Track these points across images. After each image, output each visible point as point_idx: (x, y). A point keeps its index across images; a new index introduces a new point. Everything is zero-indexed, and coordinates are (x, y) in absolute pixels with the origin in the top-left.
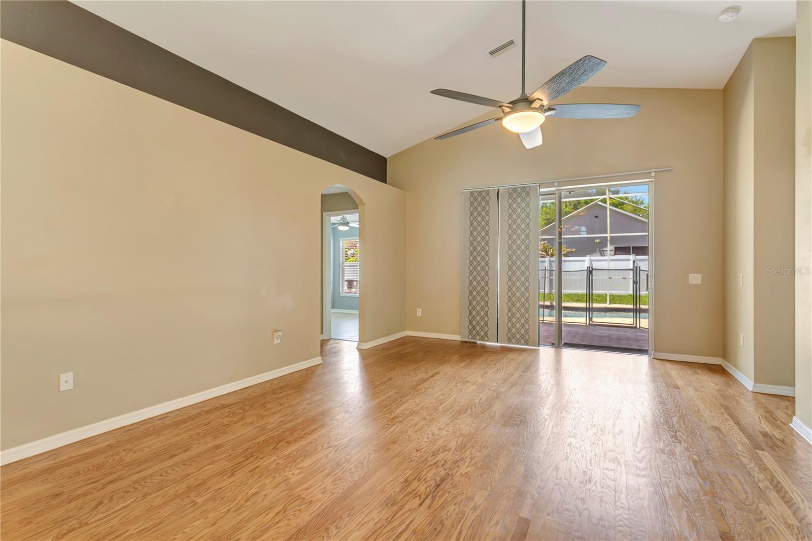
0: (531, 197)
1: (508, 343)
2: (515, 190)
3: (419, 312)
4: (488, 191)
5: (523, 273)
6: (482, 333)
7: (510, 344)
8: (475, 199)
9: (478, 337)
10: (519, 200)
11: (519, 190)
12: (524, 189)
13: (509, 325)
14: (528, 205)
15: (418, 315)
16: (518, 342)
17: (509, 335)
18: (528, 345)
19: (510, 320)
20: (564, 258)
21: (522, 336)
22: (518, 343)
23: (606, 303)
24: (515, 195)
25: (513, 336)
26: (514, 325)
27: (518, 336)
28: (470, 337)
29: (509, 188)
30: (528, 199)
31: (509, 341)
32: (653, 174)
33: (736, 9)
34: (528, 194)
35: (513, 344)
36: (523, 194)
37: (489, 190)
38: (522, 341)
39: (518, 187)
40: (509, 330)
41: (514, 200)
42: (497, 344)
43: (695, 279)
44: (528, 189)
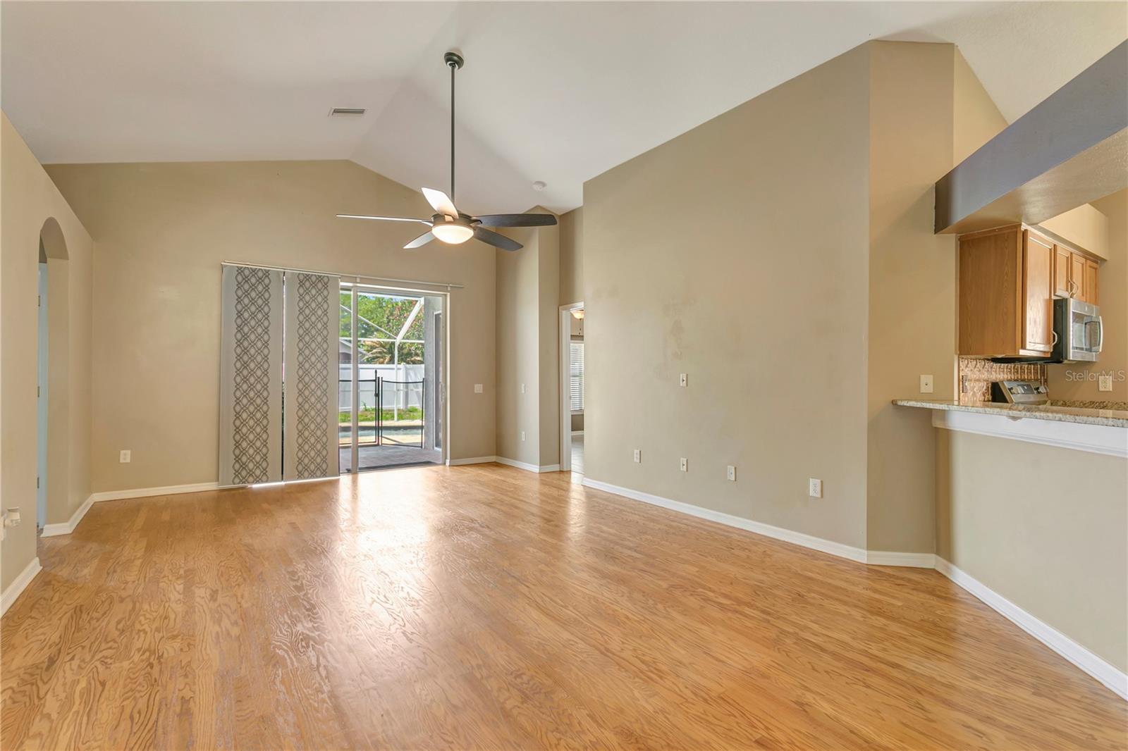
0: (329, 290)
1: (298, 479)
2: (308, 277)
3: (126, 456)
4: (267, 271)
5: (319, 386)
6: (258, 472)
7: (302, 479)
8: (246, 280)
9: (251, 479)
10: (314, 292)
11: (314, 279)
12: (320, 278)
13: (300, 454)
14: (325, 299)
15: (122, 461)
16: (312, 475)
17: (300, 468)
18: (326, 476)
19: (300, 447)
20: (360, 366)
21: (318, 467)
22: (312, 477)
23: (393, 420)
24: (307, 284)
25: (306, 468)
26: (306, 454)
27: (312, 467)
28: (237, 480)
29: (299, 274)
30: (325, 293)
31: (300, 476)
32: (449, 289)
33: (543, 184)
34: (325, 286)
35: (305, 478)
36: (320, 285)
37: (269, 270)
38: (318, 473)
39: (312, 275)
40: (300, 461)
41: (307, 291)
42: (283, 483)
43: (478, 388)
44: (326, 280)
